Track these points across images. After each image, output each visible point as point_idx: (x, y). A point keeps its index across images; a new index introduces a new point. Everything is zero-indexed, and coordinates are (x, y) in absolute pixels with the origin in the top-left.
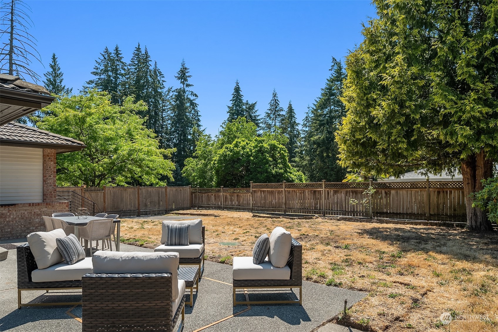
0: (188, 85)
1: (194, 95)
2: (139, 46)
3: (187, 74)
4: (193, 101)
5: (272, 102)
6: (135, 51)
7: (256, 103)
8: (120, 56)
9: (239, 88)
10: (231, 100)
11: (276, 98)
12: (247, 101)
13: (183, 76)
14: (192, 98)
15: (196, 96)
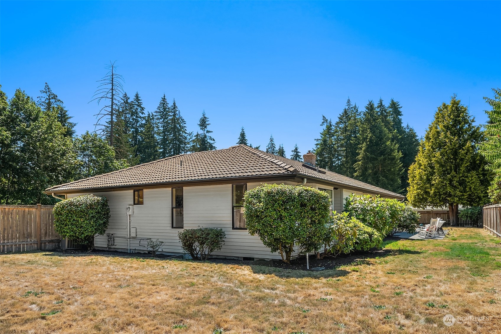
0: (208, 132)
1: (212, 140)
2: (164, 97)
3: (207, 123)
4: (212, 145)
5: (270, 145)
6: (161, 101)
7: (259, 147)
8: (140, 101)
9: (244, 133)
10: (237, 143)
11: (272, 142)
12: (251, 144)
13: (203, 123)
14: (211, 142)
15: (214, 140)
